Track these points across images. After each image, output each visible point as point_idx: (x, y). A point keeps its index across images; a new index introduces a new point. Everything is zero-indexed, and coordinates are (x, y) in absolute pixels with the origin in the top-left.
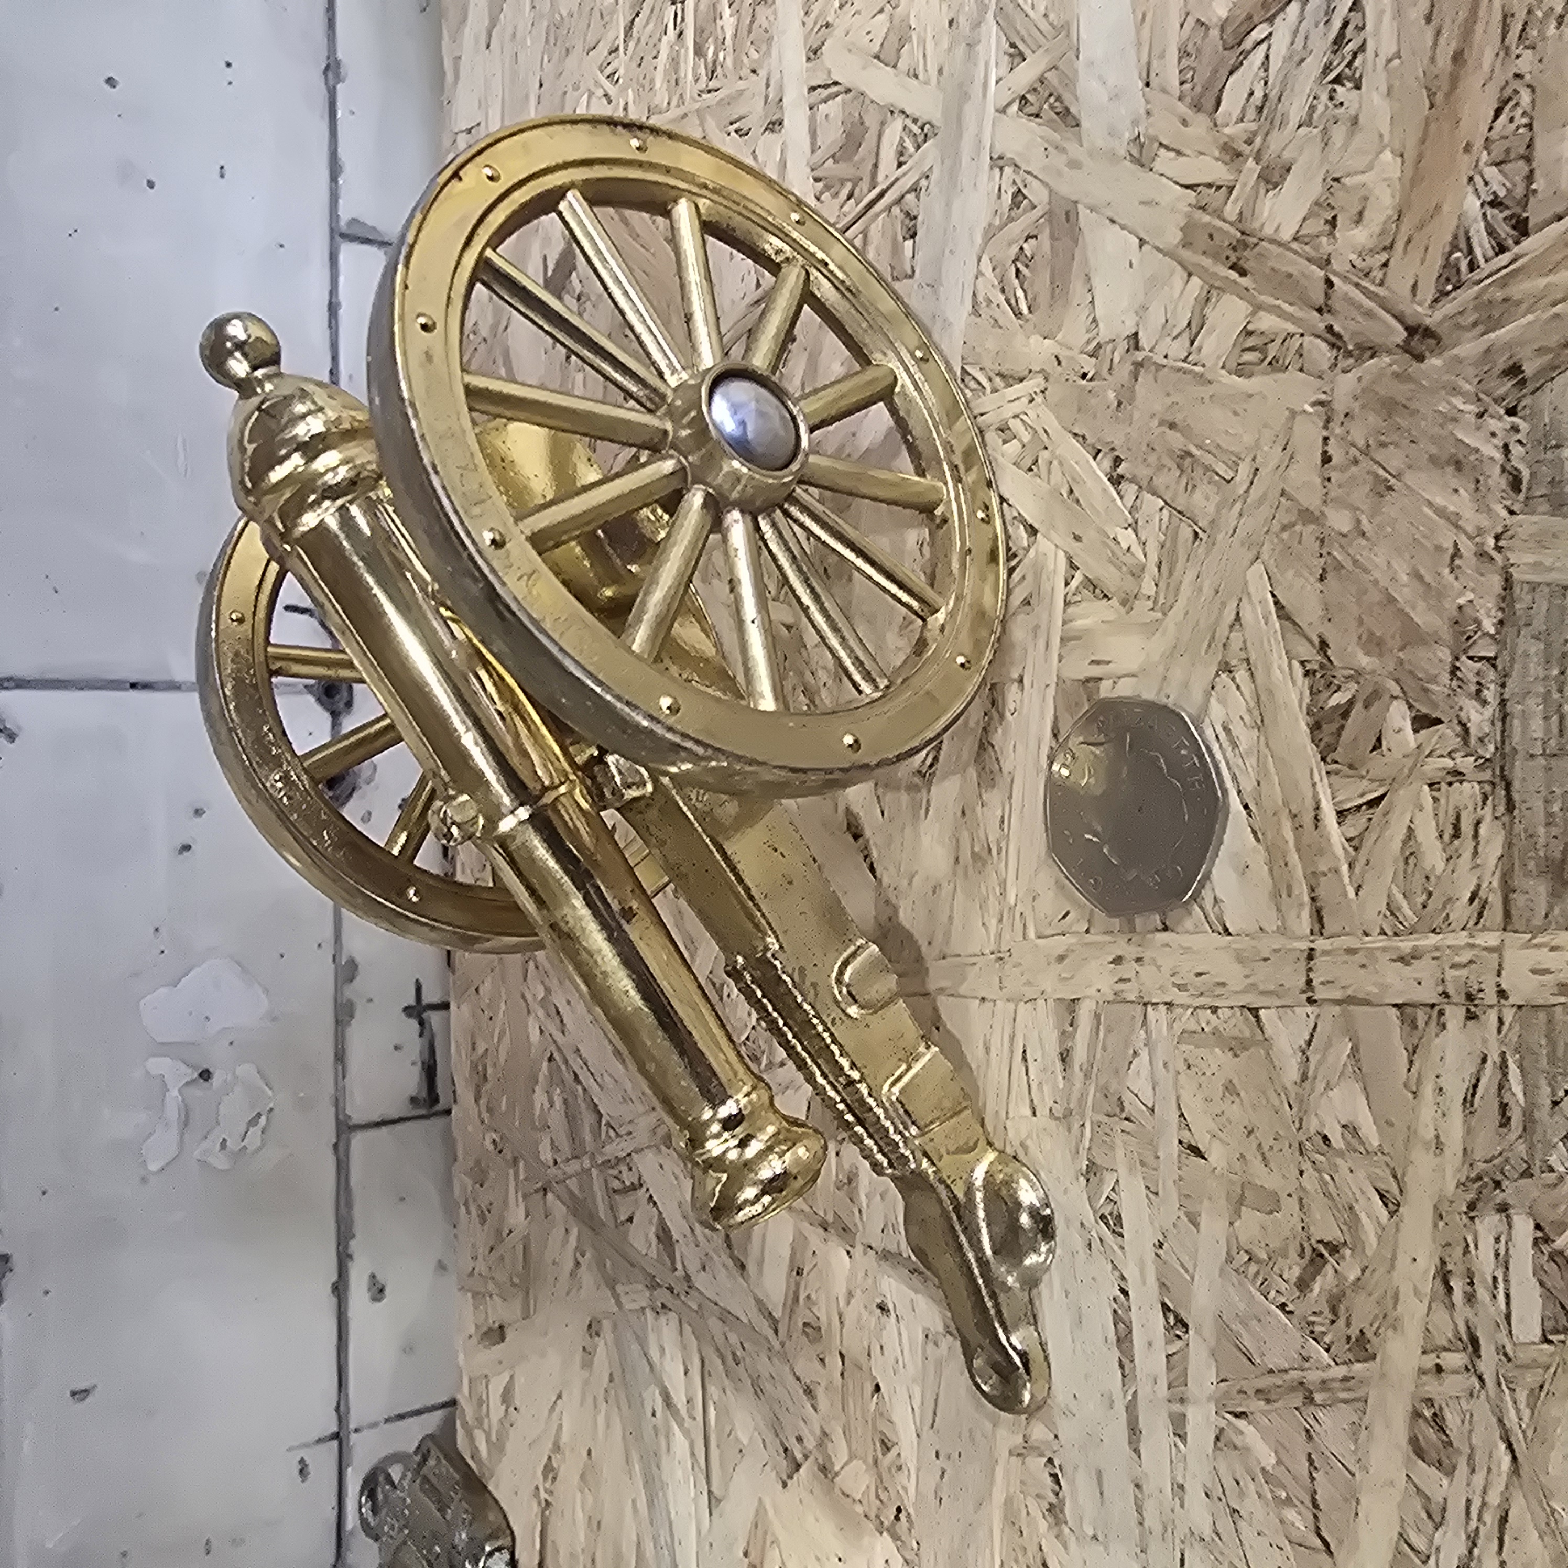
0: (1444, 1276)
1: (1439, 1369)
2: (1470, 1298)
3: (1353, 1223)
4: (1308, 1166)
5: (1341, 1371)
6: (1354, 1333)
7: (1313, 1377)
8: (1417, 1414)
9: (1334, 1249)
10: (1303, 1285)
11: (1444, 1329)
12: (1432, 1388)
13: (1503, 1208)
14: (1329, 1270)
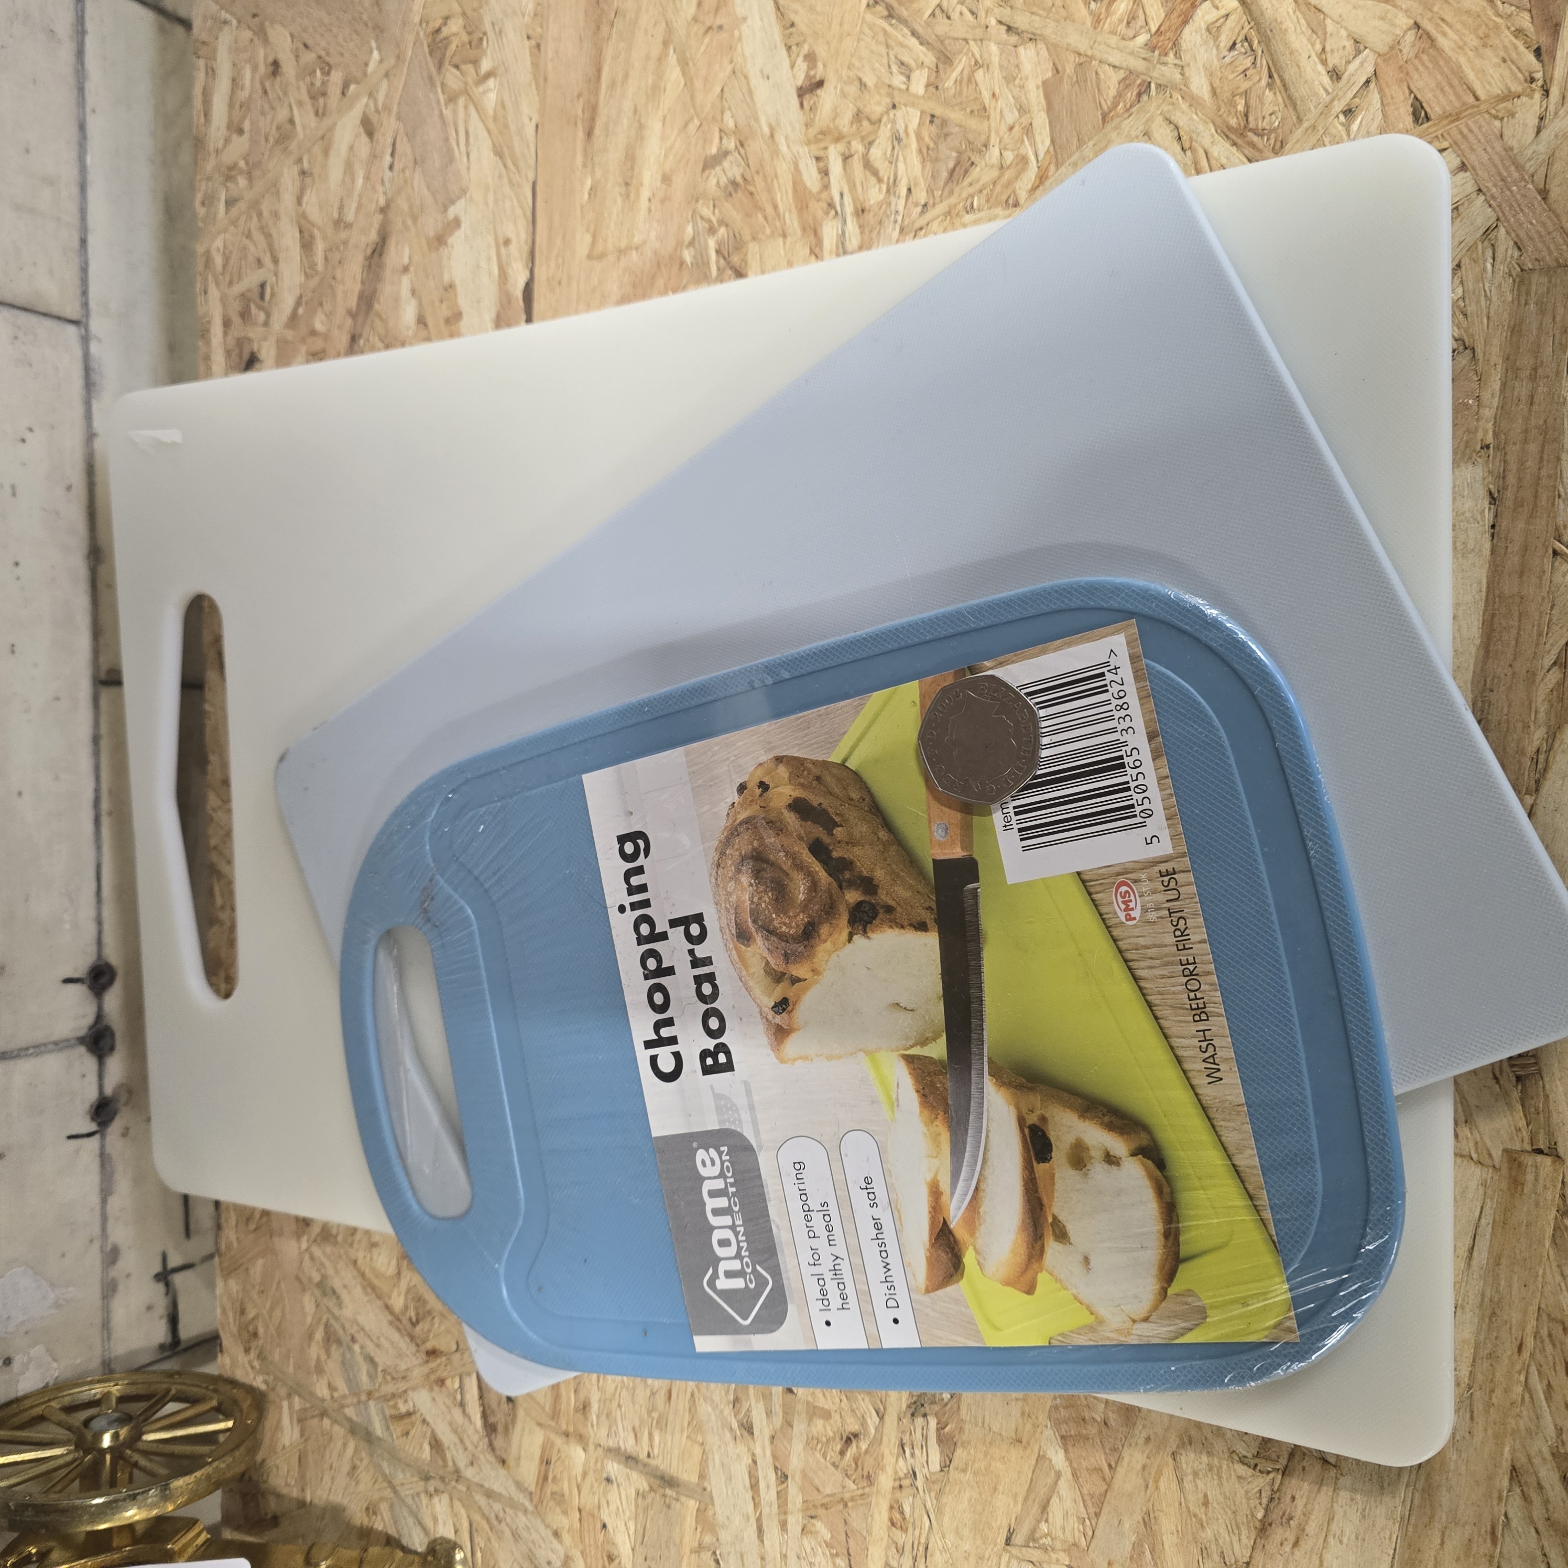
0: (902, 1446)
1: (901, 1487)
2: (913, 1455)
3: (864, 1423)
4: (844, 1398)
5: (860, 1492)
6: (865, 1474)
7: (847, 1496)
8: (892, 1508)
9: (856, 1436)
10: (842, 1453)
11: (903, 1467)
12: (898, 1494)
13: (925, 1415)
14: (854, 1444)
